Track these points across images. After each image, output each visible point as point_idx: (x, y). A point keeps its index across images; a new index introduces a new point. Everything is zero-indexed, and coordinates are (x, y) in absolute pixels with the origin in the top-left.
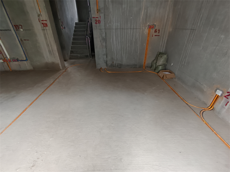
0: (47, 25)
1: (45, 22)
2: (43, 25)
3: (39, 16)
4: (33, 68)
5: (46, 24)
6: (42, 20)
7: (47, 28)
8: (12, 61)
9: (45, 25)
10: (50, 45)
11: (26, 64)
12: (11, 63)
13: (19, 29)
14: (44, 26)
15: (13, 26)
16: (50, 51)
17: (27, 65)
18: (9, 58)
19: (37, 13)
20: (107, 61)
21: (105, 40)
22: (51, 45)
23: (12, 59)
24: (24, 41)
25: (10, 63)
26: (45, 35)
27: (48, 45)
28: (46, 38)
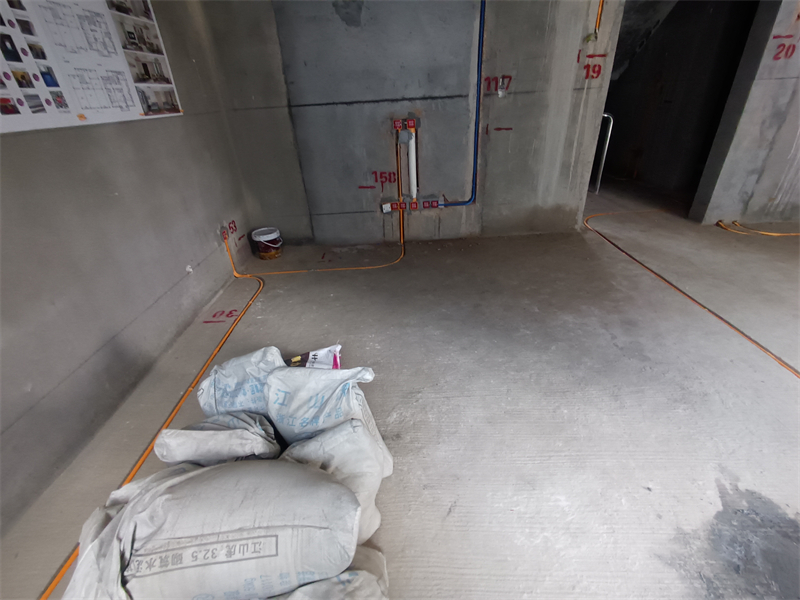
0: (599, 72)
1: (598, 61)
2: (585, 71)
3: (586, 39)
4: (483, 229)
5: (597, 69)
6: (591, 52)
7: (595, 83)
8: (420, 205)
9: (594, 72)
10: (575, 144)
11: (464, 215)
12: (416, 213)
13: (496, 90)
14: (587, 77)
15: (483, 80)
16: (565, 166)
17: (463, 220)
18: (414, 196)
19: (586, 28)
20: (752, 196)
21: (779, 117)
22: (580, 144)
23: (421, 201)
24: (493, 134)
25: (409, 214)
26: (575, 107)
27: (569, 144)
28: (573, 119)
